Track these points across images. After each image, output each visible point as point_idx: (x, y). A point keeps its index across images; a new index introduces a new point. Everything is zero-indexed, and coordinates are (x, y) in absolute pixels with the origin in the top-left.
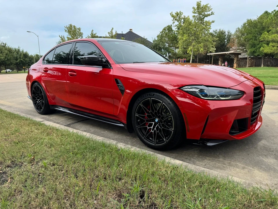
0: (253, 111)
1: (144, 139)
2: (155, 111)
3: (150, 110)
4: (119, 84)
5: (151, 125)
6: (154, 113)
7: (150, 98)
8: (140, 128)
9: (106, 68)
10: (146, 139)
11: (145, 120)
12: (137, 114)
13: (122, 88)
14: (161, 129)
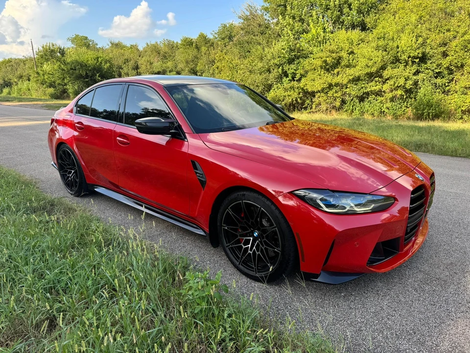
0: (407, 227)
1: (239, 264)
2: (251, 220)
3: (244, 220)
4: (197, 170)
5: (247, 242)
6: (250, 224)
7: (242, 200)
8: (232, 248)
9: (178, 138)
10: (241, 265)
11: (238, 234)
12: (224, 225)
13: (202, 177)
14: (263, 248)
